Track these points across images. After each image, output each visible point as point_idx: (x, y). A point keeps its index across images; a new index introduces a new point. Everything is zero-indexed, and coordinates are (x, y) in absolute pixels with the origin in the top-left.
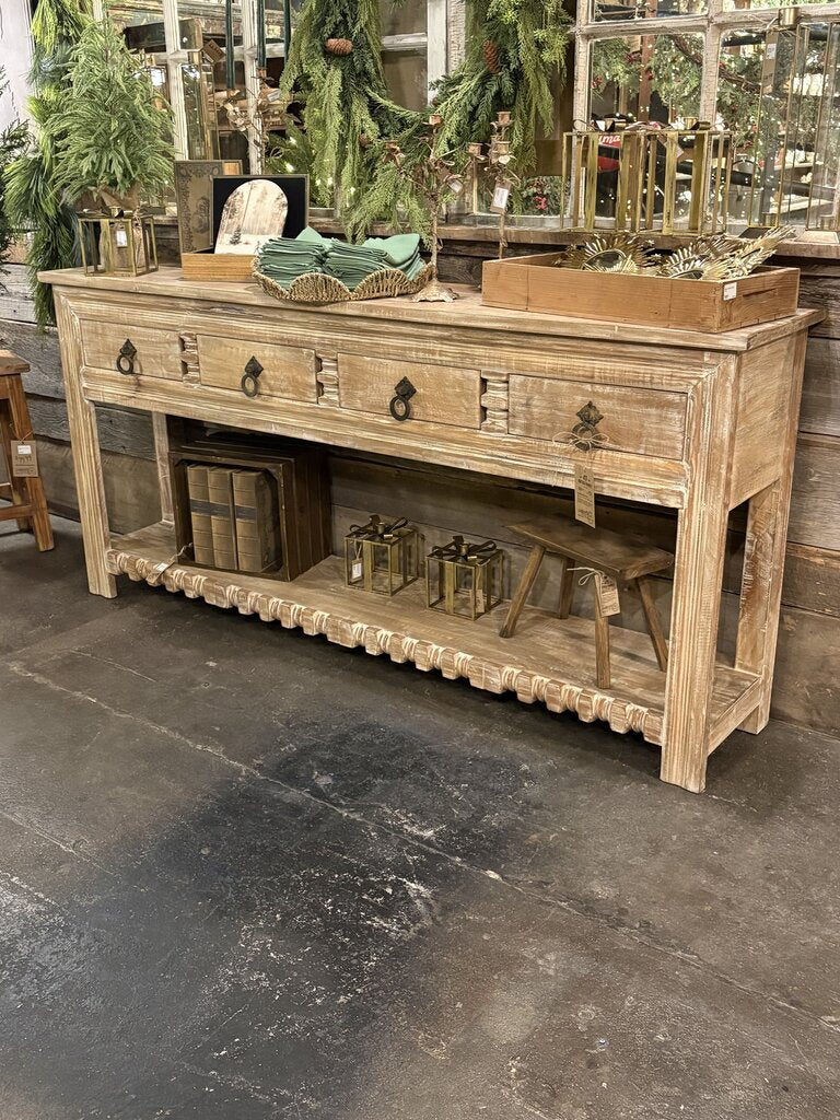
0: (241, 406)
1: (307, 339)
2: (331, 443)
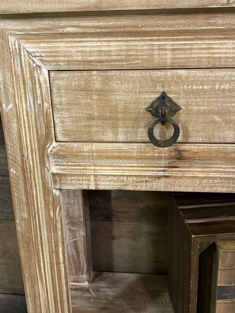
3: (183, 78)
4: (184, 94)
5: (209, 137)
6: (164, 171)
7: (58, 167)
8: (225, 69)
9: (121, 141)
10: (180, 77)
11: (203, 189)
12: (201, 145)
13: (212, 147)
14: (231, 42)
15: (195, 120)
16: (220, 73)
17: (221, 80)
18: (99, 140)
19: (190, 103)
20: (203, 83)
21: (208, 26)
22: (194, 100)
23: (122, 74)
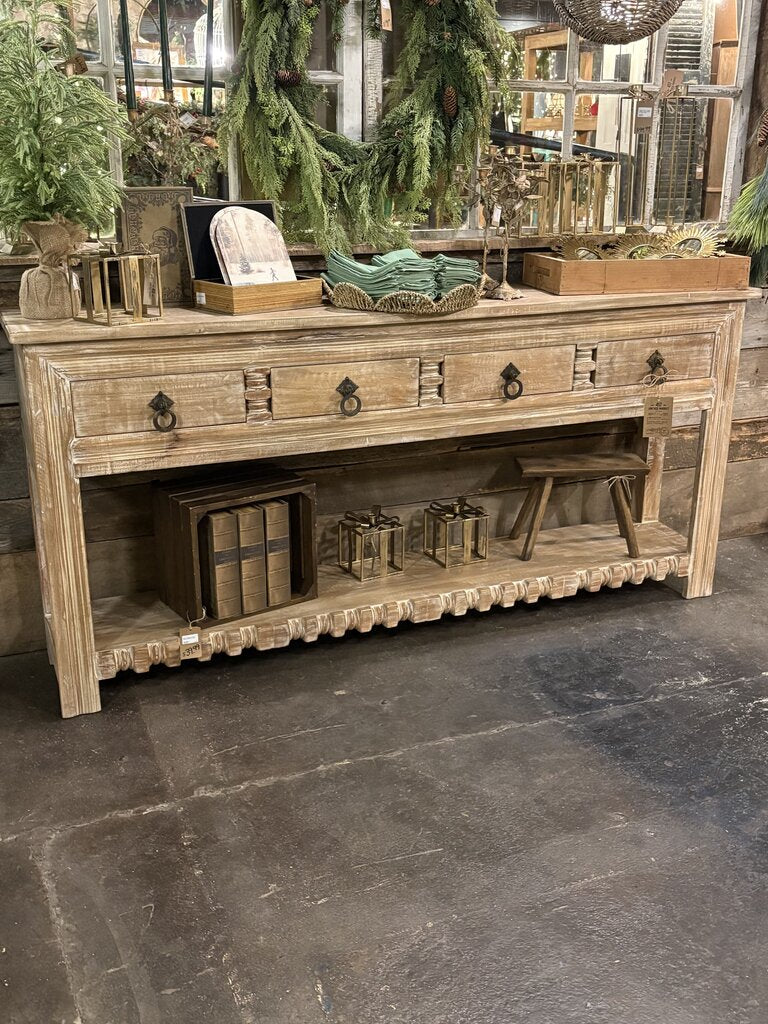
0: (325, 430)
1: (414, 349)
2: (432, 438)
4: (175, 392)
5: (197, 422)
6: (166, 452)
7: (79, 458)
8: (202, 373)
9: (130, 431)
10: (171, 380)
12: (191, 428)
13: (200, 430)
16: (199, 376)
17: (200, 381)
18: (112, 432)
19: (180, 399)
20: (188, 383)
22: (183, 396)
23: (128, 381)
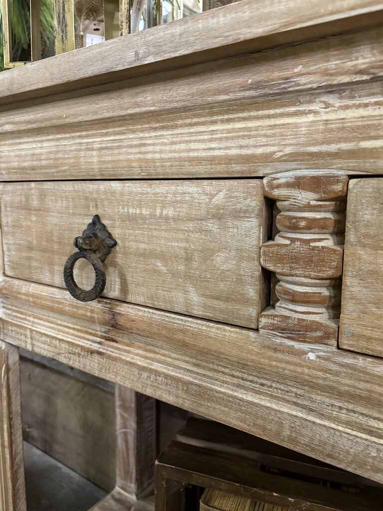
3: (117, 195)
4: (120, 221)
5: (152, 298)
6: (100, 343)
7: (4, 310)
8: (167, 181)
9: (57, 285)
10: (113, 193)
11: (144, 389)
12: (141, 308)
13: (155, 316)
14: (170, 132)
15: (134, 264)
16: (162, 188)
17: (162, 201)
18: (38, 280)
19: (127, 237)
20: (141, 204)
21: (135, 108)
22: (131, 232)
23: (56, 188)
